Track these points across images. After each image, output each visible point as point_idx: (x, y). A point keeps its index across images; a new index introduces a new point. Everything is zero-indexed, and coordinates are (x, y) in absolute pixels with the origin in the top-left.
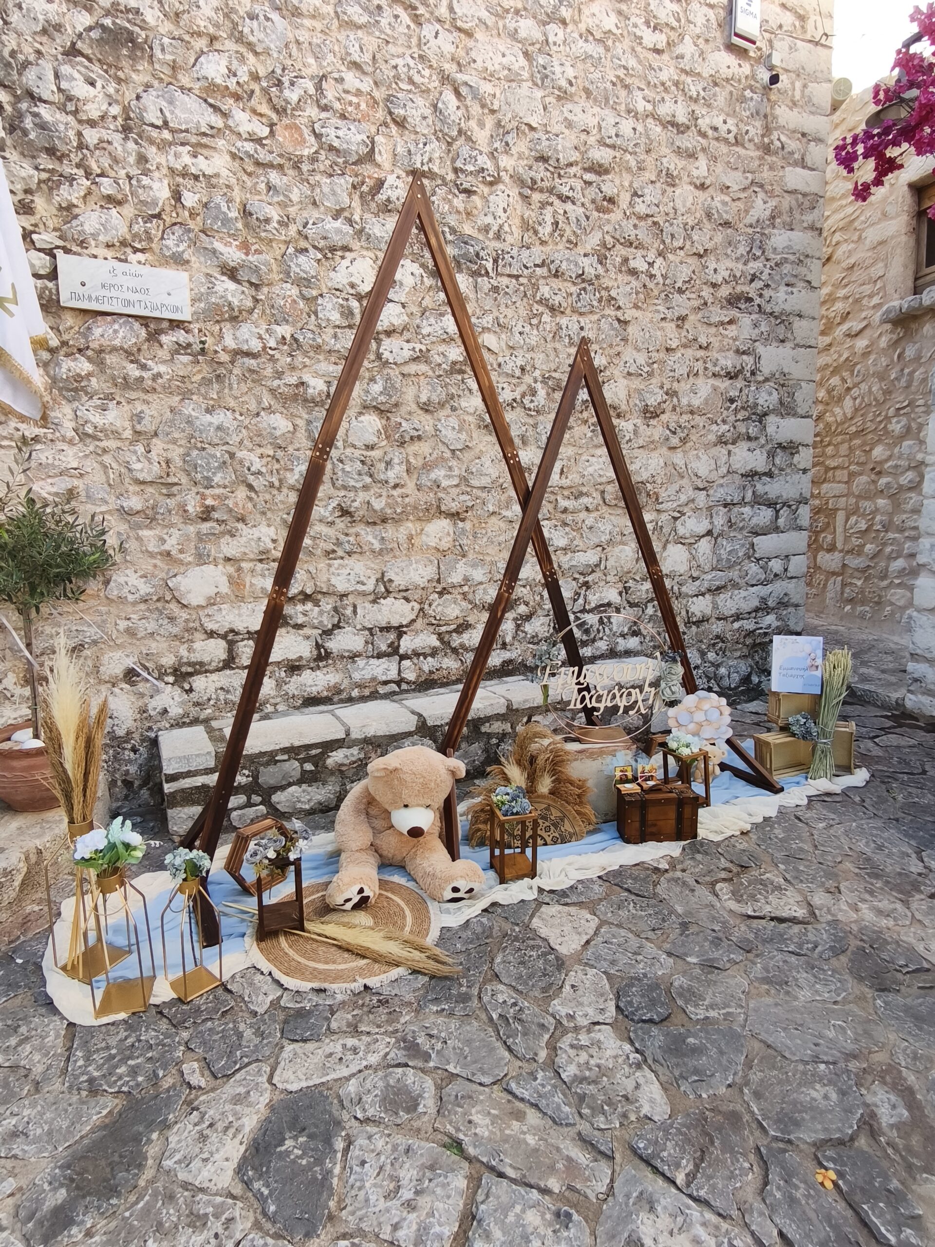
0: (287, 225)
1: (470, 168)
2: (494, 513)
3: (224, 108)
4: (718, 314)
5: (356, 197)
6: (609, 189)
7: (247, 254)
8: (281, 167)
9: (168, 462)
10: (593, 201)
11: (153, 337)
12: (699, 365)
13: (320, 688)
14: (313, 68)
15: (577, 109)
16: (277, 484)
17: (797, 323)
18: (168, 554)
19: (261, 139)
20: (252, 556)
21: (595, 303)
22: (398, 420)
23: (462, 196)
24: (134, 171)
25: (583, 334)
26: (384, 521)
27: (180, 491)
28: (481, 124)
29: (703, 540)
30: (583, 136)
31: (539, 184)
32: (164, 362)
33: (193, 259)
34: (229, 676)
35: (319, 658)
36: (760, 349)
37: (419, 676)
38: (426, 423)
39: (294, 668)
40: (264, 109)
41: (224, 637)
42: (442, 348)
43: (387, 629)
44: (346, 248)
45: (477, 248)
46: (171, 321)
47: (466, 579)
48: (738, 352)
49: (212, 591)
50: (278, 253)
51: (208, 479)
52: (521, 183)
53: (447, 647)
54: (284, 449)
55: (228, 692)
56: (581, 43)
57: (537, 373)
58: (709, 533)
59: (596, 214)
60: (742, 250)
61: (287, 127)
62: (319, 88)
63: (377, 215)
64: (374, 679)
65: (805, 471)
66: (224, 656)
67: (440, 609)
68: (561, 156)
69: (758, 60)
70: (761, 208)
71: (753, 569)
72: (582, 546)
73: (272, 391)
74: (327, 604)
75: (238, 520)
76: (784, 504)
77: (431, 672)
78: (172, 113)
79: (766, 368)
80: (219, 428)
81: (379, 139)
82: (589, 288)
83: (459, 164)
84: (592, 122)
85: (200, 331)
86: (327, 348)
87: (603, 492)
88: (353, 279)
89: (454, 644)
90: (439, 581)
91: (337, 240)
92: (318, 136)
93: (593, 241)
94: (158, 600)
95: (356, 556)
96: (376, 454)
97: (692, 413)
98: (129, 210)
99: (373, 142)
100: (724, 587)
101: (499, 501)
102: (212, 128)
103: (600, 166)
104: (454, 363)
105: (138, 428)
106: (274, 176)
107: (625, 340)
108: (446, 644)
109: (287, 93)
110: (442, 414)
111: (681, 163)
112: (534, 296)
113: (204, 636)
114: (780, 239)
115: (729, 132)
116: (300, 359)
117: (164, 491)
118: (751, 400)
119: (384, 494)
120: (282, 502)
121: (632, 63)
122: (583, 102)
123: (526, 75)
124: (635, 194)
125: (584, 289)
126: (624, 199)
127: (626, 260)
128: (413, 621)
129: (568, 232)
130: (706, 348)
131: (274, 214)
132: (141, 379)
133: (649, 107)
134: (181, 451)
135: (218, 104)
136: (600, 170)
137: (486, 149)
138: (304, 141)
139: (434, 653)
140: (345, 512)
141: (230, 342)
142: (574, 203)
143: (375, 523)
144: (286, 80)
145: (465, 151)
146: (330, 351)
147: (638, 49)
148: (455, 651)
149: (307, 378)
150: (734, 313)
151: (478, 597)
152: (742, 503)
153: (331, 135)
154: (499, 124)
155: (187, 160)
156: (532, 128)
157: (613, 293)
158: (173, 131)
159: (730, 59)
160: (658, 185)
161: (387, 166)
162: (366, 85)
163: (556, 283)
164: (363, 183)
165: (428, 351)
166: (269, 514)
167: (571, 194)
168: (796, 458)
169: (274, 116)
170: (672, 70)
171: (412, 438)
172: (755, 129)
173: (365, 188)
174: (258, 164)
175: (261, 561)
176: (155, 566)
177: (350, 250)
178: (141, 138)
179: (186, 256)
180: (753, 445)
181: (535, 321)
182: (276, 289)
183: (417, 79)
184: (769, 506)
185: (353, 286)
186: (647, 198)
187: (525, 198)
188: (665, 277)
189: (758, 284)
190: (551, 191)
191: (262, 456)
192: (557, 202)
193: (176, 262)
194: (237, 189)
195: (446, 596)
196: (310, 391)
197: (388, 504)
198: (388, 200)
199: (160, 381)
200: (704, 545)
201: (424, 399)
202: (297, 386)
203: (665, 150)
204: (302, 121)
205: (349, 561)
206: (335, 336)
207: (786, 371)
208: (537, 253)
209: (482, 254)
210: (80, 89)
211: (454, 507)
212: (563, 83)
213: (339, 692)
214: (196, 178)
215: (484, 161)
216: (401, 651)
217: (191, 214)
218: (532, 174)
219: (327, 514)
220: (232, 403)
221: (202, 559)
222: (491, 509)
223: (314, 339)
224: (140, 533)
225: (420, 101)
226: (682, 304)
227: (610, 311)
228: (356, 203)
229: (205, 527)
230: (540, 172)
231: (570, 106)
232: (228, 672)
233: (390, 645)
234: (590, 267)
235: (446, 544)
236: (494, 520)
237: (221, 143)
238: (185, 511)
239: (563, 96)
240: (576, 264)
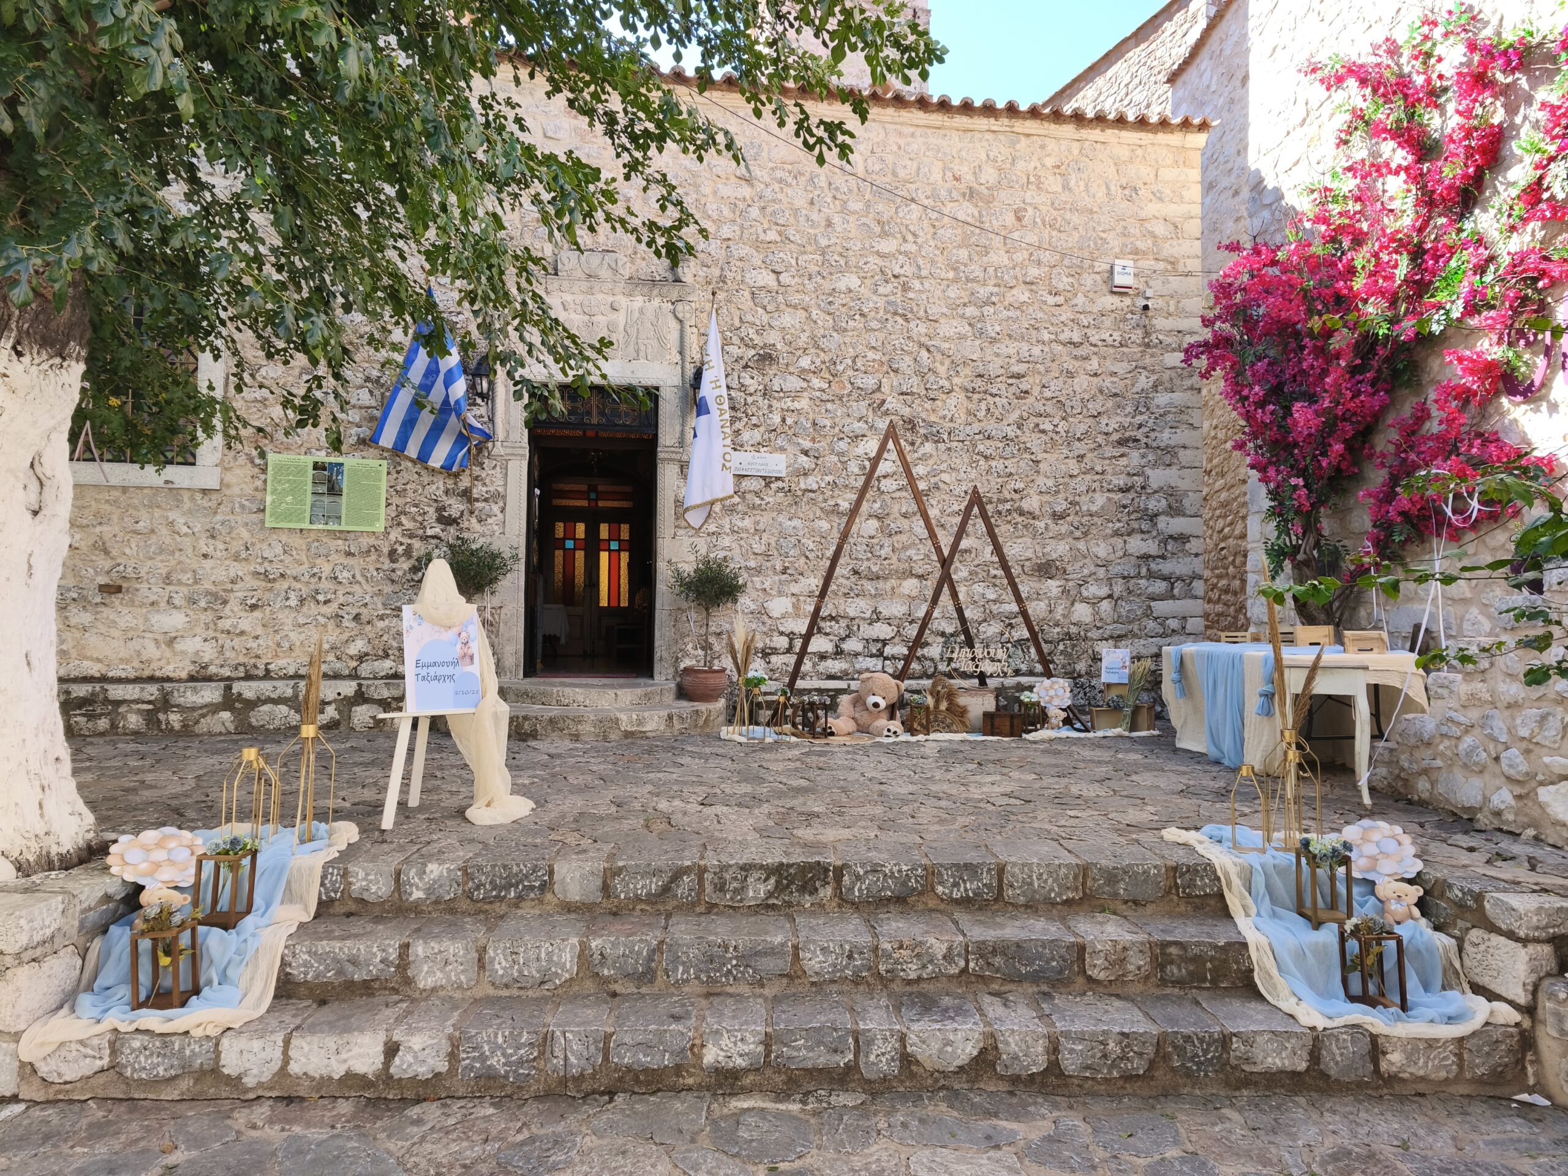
0: (834, 428)
1: (935, 387)
3: (807, 378)
4: (1109, 451)
5: (870, 409)
6: (1024, 386)
7: (814, 443)
8: (833, 401)
9: (769, 544)
10: (1014, 394)
11: (767, 485)
12: (1096, 485)
14: (851, 352)
15: (1003, 346)
16: (820, 556)
17: (1182, 453)
18: (765, 590)
19: (824, 390)
20: (805, 593)
21: (1016, 452)
22: (889, 523)
23: (930, 402)
24: (766, 412)
25: (1007, 470)
26: (878, 578)
27: (773, 559)
28: (942, 364)
29: (1105, 602)
30: (1007, 359)
31: (978, 390)
32: (772, 496)
33: (789, 448)
34: (788, 657)
35: (837, 653)
36: (1148, 471)
38: (905, 524)
39: (823, 657)
40: (827, 376)
41: (788, 636)
43: (877, 640)
44: (864, 436)
45: (938, 429)
46: (776, 477)
48: (1128, 474)
49: (784, 611)
50: (829, 441)
51: (787, 553)
52: (967, 390)
54: (825, 538)
56: (1005, 312)
58: (1110, 596)
59: (1016, 401)
60: (1129, 409)
61: (837, 382)
62: (854, 362)
63: (881, 417)
65: (1197, 555)
66: (787, 646)
67: (909, 631)
68: (992, 373)
69: (1138, 295)
70: (1144, 381)
71: (1151, 624)
73: (822, 509)
74: (843, 623)
75: (800, 574)
76: (1178, 579)
78: (785, 384)
79: (1154, 484)
80: (794, 528)
81: (884, 380)
82: (1011, 444)
83: (928, 386)
84: (1011, 351)
85: (789, 481)
86: (851, 486)
88: (866, 451)
90: (909, 615)
91: (859, 432)
92: (852, 384)
93: (1014, 416)
94: (759, 613)
95: (861, 597)
96: (875, 541)
97: (1091, 515)
98: (762, 429)
99: (880, 382)
100: (1125, 636)
102: (803, 388)
103: (1019, 374)
105: (757, 528)
106: (829, 406)
107: (1038, 472)
109: (838, 367)
110: (914, 519)
111: (1077, 364)
112: (974, 451)
113: (778, 634)
114: (1162, 399)
115: (1115, 340)
116: (837, 492)
117: (766, 559)
118: (1142, 506)
119: (879, 563)
120: (821, 565)
121: (1040, 315)
122: (1007, 341)
123: (970, 334)
124: (1044, 386)
125: (1008, 444)
126: (1036, 391)
127: (1037, 425)
128: (893, 638)
129: (997, 413)
130: (1103, 473)
131: (828, 423)
132: (761, 505)
133: (1053, 337)
134: (776, 539)
135: (805, 377)
136: (1018, 376)
137: (944, 376)
138: (845, 387)
140: (856, 572)
141: (803, 486)
142: (1000, 397)
143: (872, 579)
144: (838, 361)
145: (932, 379)
147: (1045, 307)
148: (918, 658)
149: (840, 502)
150: (1124, 450)
152: (1138, 576)
153: (859, 382)
154: (953, 361)
155: (790, 404)
156: (973, 361)
157: (1028, 445)
158: (785, 392)
159: (1116, 299)
160: (1061, 379)
161: (888, 392)
162: (878, 356)
163: (988, 443)
164: (874, 402)
165: (907, 485)
166: (815, 572)
167: (998, 392)
168: (1188, 546)
169: (831, 379)
170: (1069, 313)
171: (896, 532)
172: (1137, 336)
173: (875, 405)
174: (822, 401)
175: (808, 596)
176: (759, 596)
177: (866, 436)
178: (771, 397)
179: (786, 447)
180: (1145, 536)
181: (974, 465)
182: (827, 459)
183: (906, 348)
184: (1164, 579)
185: (866, 454)
186: (1053, 388)
187: (968, 398)
188: (1067, 432)
189: (1144, 430)
190: (985, 392)
191: (814, 542)
192: (989, 398)
193: (781, 450)
194: (811, 414)
195: (914, 625)
196: (841, 508)
197: (880, 569)
198: (888, 409)
199: (769, 505)
200: (1106, 605)
201: (903, 511)
202: (834, 506)
203: (1065, 358)
204: (845, 378)
205: (857, 600)
206: (855, 480)
207: (1173, 485)
208: (976, 427)
209: (941, 431)
210: (748, 381)
211: (920, 572)
212: (993, 335)
213: (847, 674)
214: (793, 411)
215: (945, 383)
216: (885, 655)
217: (789, 428)
218: (974, 385)
219: (846, 573)
220: (801, 515)
221: (780, 594)
223: (844, 482)
224: (754, 578)
225: (907, 358)
226: (1080, 448)
227: (1028, 456)
228: (870, 413)
229: (784, 577)
230: (979, 382)
231: (998, 345)
232: (788, 655)
233: (878, 650)
234: (1011, 432)
235: (914, 593)
237: (805, 394)
238: (775, 569)
239: (993, 341)
240: (1002, 431)
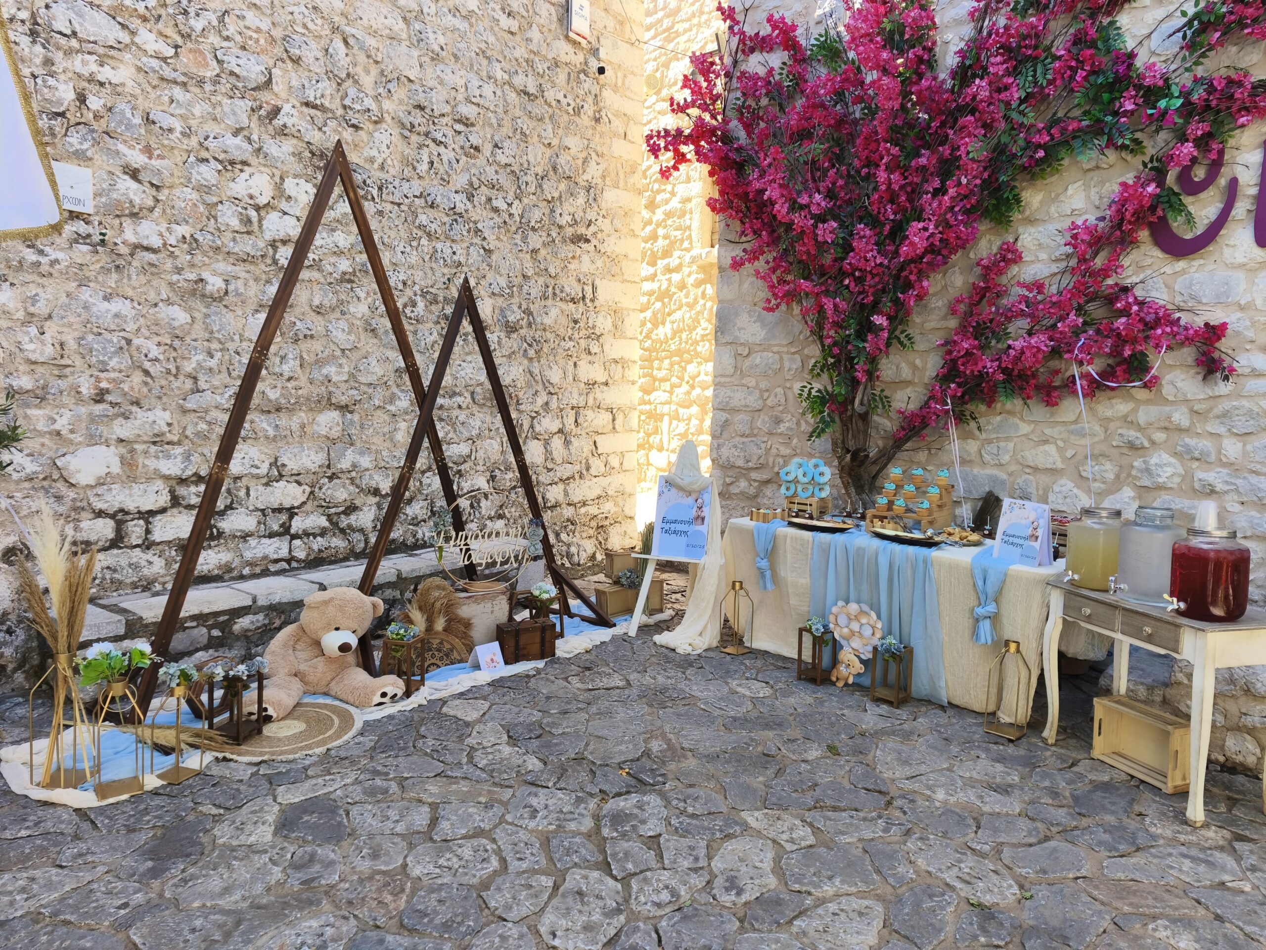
0: (189, 136)
1: (357, 107)
2: (379, 407)
3: (132, 27)
4: (563, 249)
5: (255, 118)
6: (475, 140)
7: (150, 158)
8: (184, 84)
9: (62, 345)
10: (462, 148)
12: (549, 289)
13: (211, 567)
14: (216, 3)
15: (448, 70)
16: (174, 371)
17: (624, 262)
18: (58, 433)
19: (166, 58)
20: (146, 438)
21: (465, 233)
22: (293, 319)
23: (351, 130)
24: (38, 71)
25: (455, 258)
26: (278, 410)
27: (73, 373)
28: (368, 72)
29: (556, 436)
30: (453, 92)
31: (417, 128)
32: (62, 249)
33: (96, 157)
34: (117, 556)
35: (211, 538)
36: (597, 280)
37: (309, 555)
38: (317, 324)
40: (170, 32)
41: (113, 516)
42: (333, 259)
43: (279, 510)
44: (245, 163)
45: (365, 177)
46: (71, 212)
47: (354, 466)
48: (579, 281)
49: (103, 471)
50: (179, 160)
51: (103, 362)
52: (403, 125)
53: (335, 527)
54: (182, 339)
55: (115, 571)
56: (450, 17)
57: (417, 288)
58: (560, 430)
59: (464, 158)
60: (580, 199)
61: (191, 50)
62: (221, 20)
63: (273, 137)
64: (265, 557)
65: (634, 381)
66: (111, 535)
67: (329, 492)
68: (435, 107)
69: (589, 53)
70: (594, 167)
71: (596, 461)
72: (456, 439)
73: (171, 284)
75: (132, 403)
76: (619, 409)
77: (320, 551)
78: (81, 25)
79: (602, 297)
80: (116, 315)
81: (276, 72)
82: (460, 220)
83: (347, 102)
84: (460, 82)
85: (100, 223)
86: (227, 250)
87: (473, 393)
88: (251, 191)
89: (342, 525)
90: (329, 467)
91: (238, 156)
92: (219, 62)
93: (460, 181)
94: (45, 479)
95: (250, 441)
97: (544, 330)
99: (270, 74)
100: (573, 477)
101: (384, 396)
102: (120, 43)
103: (467, 119)
104: (344, 273)
105: (32, 309)
106: (177, 92)
107: (489, 265)
108: (335, 524)
109: (192, 22)
110: (332, 316)
111: (532, 124)
112: (414, 223)
113: (91, 516)
114: (609, 193)
115: (569, 105)
116: (199, 258)
117: (56, 372)
118: (591, 322)
119: (279, 385)
120: (179, 388)
121: (491, 39)
122: (452, 65)
123: (404, 36)
124: (496, 146)
125: (456, 220)
126: (487, 149)
127: (490, 200)
128: (304, 503)
129: (442, 171)
130: (555, 277)
131: (178, 126)
132: (38, 264)
133: (506, 77)
134: (77, 334)
135: (127, 23)
136: (467, 123)
137: (371, 93)
138: (207, 65)
139: (323, 533)
141: (130, 236)
142: (446, 147)
143: (269, 412)
144: (192, 11)
145: (352, 92)
146: (228, 253)
147: (496, 29)
148: (342, 531)
149: (205, 275)
150: (575, 249)
151: (364, 482)
152: (586, 405)
153: (232, 63)
154: (382, 73)
155: (94, 67)
156: (410, 81)
157: (480, 226)
158: (80, 41)
159: (568, 48)
160: (514, 140)
161: (283, 95)
162: (265, 25)
163: (432, 213)
164: (261, 107)
165: (321, 260)
166: (165, 399)
167: (443, 140)
168: (626, 372)
169: (180, 41)
170: (523, 50)
171: (305, 336)
172: (588, 105)
173: (262, 112)
174: (162, 79)
175: (154, 443)
176: (43, 445)
177: (249, 165)
178: (48, 42)
179: (89, 154)
180: (593, 357)
181: (414, 244)
182: (177, 192)
183: (310, 25)
184: (607, 408)
185: (251, 197)
186: (506, 150)
187: (405, 138)
188: (522, 217)
189: (594, 227)
191: (159, 344)
192: (432, 145)
193: (78, 158)
194: (140, 98)
195: (336, 481)
196: (209, 288)
197: (282, 395)
198: (285, 126)
199: (57, 267)
200: (557, 441)
201: (316, 302)
202: (196, 282)
203: (519, 113)
204: (206, 47)
205: (244, 446)
206: (234, 240)
207: (617, 300)
208: (416, 187)
209: (368, 181)
211: (344, 400)
212: (437, 49)
213: (230, 570)
214: (102, 84)
215: (369, 103)
216: (293, 531)
217: (95, 117)
218: (411, 119)
219: (224, 401)
220: (130, 293)
221: (93, 440)
222: (377, 403)
223: (214, 241)
224: (29, 412)
225: (313, 44)
226: (535, 240)
227: (477, 240)
228: (255, 124)
229: (99, 408)
230: (417, 118)
231: (441, 66)
232: (115, 551)
233: (282, 526)
234: (460, 202)
235: (335, 433)
236: (379, 412)
237: (127, 56)
238: (78, 393)
239: (436, 58)
240: (449, 199)
